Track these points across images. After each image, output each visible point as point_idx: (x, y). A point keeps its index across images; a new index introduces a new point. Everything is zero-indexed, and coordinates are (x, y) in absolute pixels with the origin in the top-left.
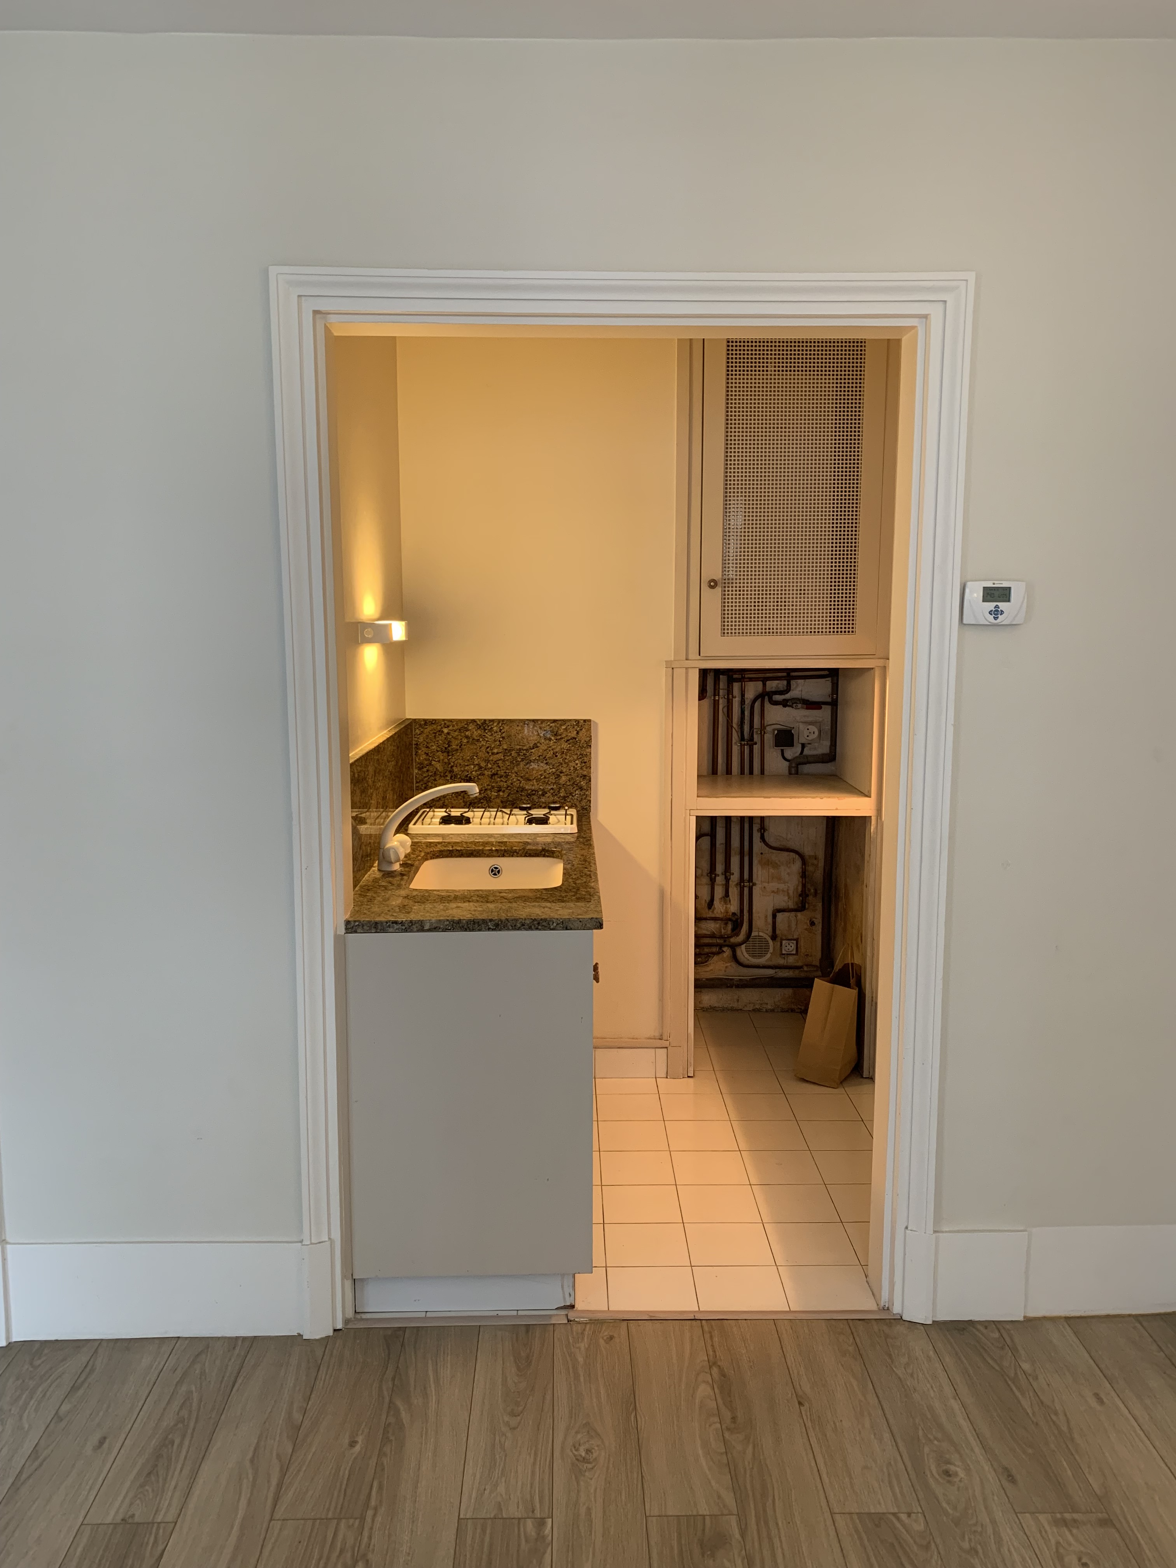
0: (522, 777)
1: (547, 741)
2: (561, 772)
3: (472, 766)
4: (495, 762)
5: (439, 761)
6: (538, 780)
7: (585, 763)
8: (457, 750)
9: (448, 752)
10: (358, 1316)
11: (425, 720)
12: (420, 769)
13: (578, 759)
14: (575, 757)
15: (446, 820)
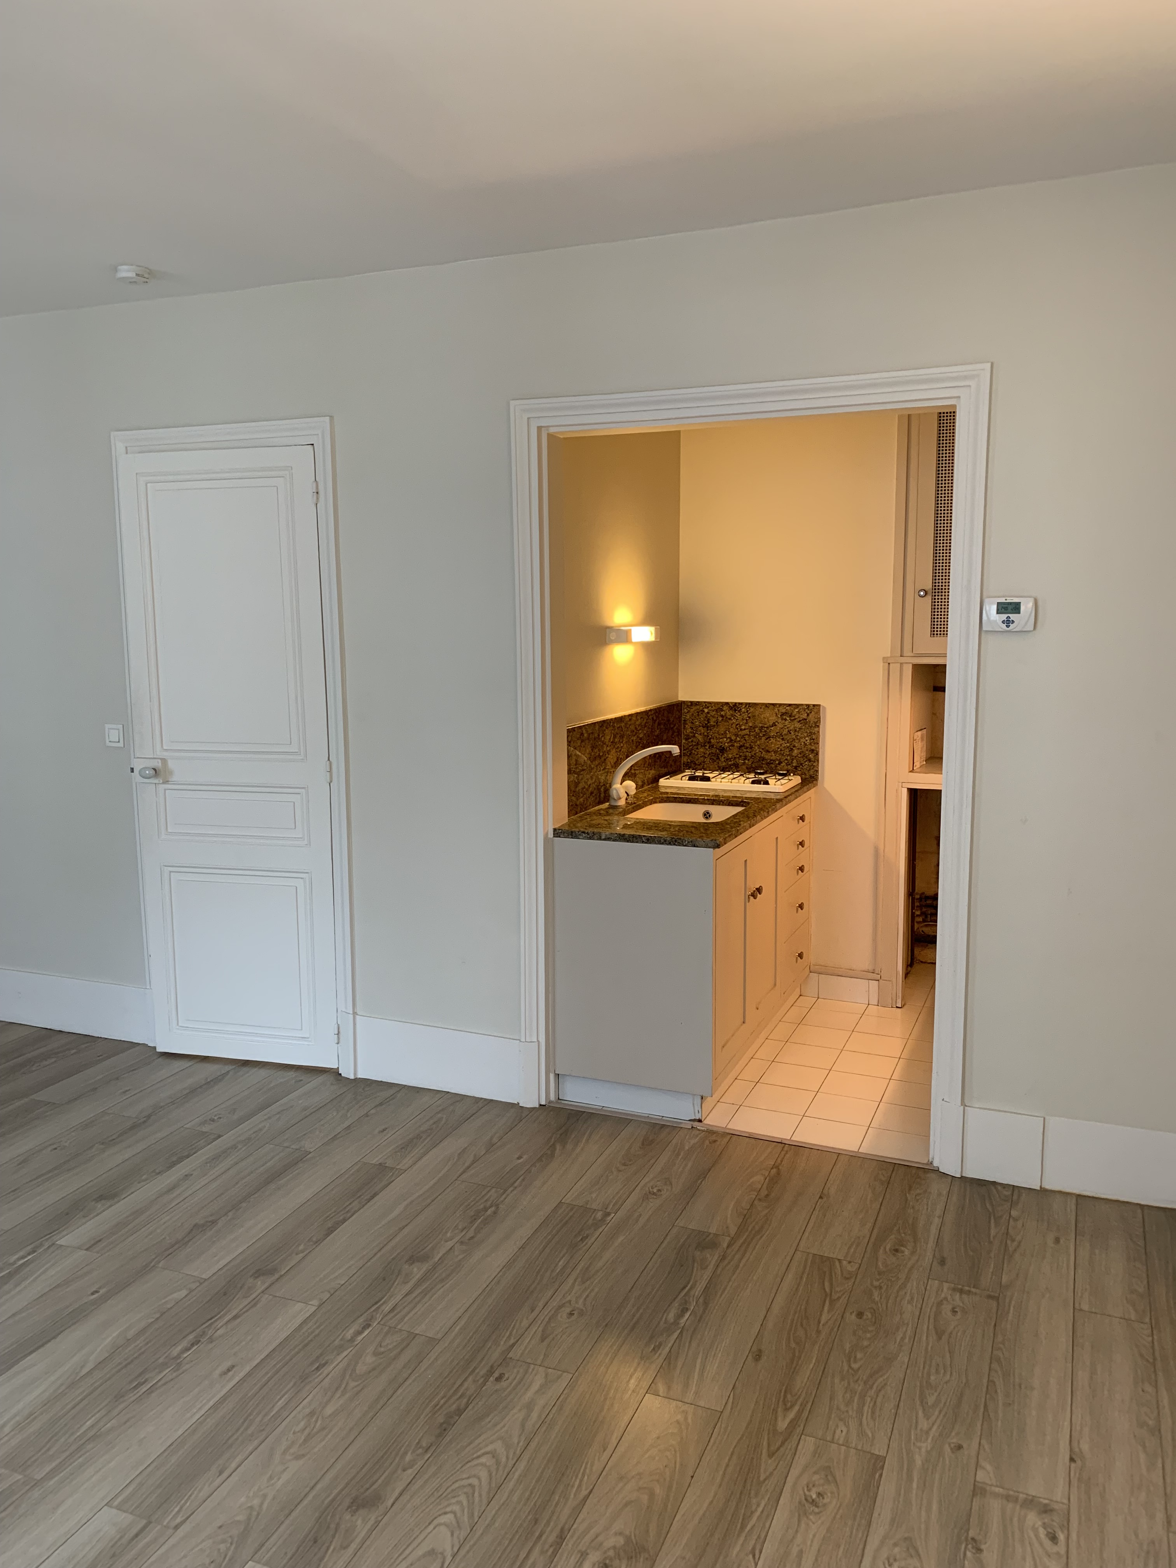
0: (763, 749)
1: (784, 721)
2: (794, 746)
3: (725, 739)
4: (743, 737)
5: (700, 734)
6: (775, 752)
7: (813, 739)
8: (714, 726)
9: (708, 727)
10: (560, 1101)
11: (691, 702)
12: (686, 739)
13: (807, 736)
14: (806, 735)
15: (692, 778)
